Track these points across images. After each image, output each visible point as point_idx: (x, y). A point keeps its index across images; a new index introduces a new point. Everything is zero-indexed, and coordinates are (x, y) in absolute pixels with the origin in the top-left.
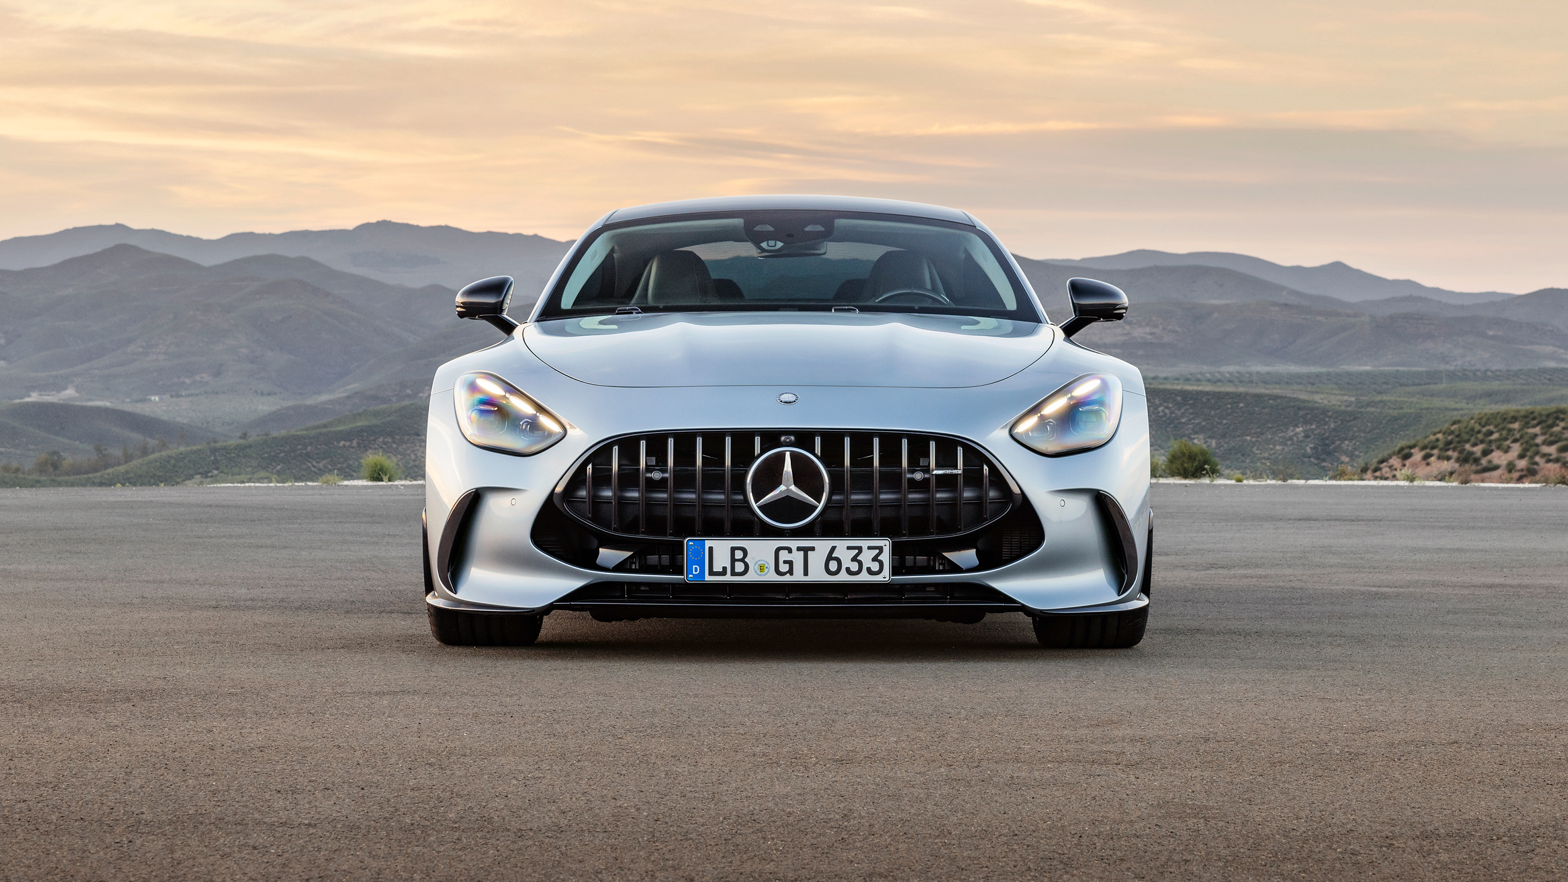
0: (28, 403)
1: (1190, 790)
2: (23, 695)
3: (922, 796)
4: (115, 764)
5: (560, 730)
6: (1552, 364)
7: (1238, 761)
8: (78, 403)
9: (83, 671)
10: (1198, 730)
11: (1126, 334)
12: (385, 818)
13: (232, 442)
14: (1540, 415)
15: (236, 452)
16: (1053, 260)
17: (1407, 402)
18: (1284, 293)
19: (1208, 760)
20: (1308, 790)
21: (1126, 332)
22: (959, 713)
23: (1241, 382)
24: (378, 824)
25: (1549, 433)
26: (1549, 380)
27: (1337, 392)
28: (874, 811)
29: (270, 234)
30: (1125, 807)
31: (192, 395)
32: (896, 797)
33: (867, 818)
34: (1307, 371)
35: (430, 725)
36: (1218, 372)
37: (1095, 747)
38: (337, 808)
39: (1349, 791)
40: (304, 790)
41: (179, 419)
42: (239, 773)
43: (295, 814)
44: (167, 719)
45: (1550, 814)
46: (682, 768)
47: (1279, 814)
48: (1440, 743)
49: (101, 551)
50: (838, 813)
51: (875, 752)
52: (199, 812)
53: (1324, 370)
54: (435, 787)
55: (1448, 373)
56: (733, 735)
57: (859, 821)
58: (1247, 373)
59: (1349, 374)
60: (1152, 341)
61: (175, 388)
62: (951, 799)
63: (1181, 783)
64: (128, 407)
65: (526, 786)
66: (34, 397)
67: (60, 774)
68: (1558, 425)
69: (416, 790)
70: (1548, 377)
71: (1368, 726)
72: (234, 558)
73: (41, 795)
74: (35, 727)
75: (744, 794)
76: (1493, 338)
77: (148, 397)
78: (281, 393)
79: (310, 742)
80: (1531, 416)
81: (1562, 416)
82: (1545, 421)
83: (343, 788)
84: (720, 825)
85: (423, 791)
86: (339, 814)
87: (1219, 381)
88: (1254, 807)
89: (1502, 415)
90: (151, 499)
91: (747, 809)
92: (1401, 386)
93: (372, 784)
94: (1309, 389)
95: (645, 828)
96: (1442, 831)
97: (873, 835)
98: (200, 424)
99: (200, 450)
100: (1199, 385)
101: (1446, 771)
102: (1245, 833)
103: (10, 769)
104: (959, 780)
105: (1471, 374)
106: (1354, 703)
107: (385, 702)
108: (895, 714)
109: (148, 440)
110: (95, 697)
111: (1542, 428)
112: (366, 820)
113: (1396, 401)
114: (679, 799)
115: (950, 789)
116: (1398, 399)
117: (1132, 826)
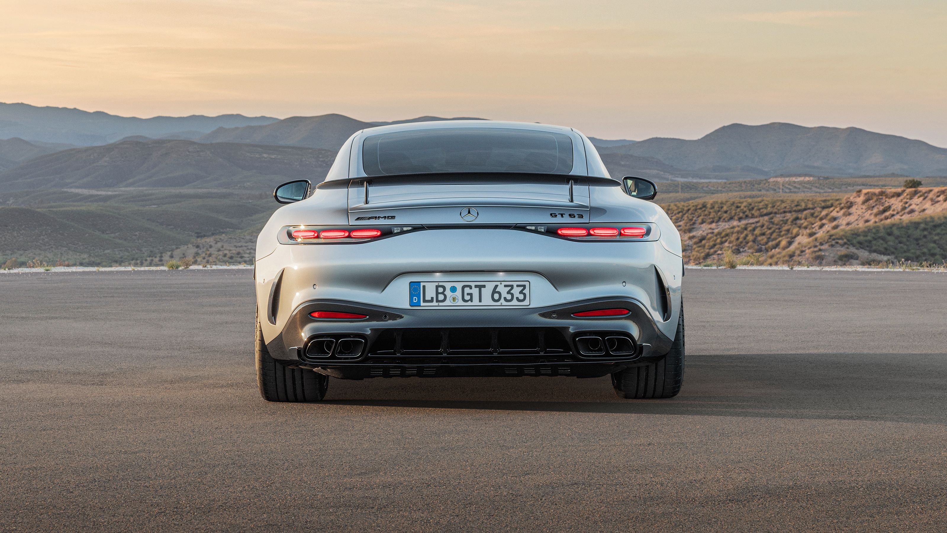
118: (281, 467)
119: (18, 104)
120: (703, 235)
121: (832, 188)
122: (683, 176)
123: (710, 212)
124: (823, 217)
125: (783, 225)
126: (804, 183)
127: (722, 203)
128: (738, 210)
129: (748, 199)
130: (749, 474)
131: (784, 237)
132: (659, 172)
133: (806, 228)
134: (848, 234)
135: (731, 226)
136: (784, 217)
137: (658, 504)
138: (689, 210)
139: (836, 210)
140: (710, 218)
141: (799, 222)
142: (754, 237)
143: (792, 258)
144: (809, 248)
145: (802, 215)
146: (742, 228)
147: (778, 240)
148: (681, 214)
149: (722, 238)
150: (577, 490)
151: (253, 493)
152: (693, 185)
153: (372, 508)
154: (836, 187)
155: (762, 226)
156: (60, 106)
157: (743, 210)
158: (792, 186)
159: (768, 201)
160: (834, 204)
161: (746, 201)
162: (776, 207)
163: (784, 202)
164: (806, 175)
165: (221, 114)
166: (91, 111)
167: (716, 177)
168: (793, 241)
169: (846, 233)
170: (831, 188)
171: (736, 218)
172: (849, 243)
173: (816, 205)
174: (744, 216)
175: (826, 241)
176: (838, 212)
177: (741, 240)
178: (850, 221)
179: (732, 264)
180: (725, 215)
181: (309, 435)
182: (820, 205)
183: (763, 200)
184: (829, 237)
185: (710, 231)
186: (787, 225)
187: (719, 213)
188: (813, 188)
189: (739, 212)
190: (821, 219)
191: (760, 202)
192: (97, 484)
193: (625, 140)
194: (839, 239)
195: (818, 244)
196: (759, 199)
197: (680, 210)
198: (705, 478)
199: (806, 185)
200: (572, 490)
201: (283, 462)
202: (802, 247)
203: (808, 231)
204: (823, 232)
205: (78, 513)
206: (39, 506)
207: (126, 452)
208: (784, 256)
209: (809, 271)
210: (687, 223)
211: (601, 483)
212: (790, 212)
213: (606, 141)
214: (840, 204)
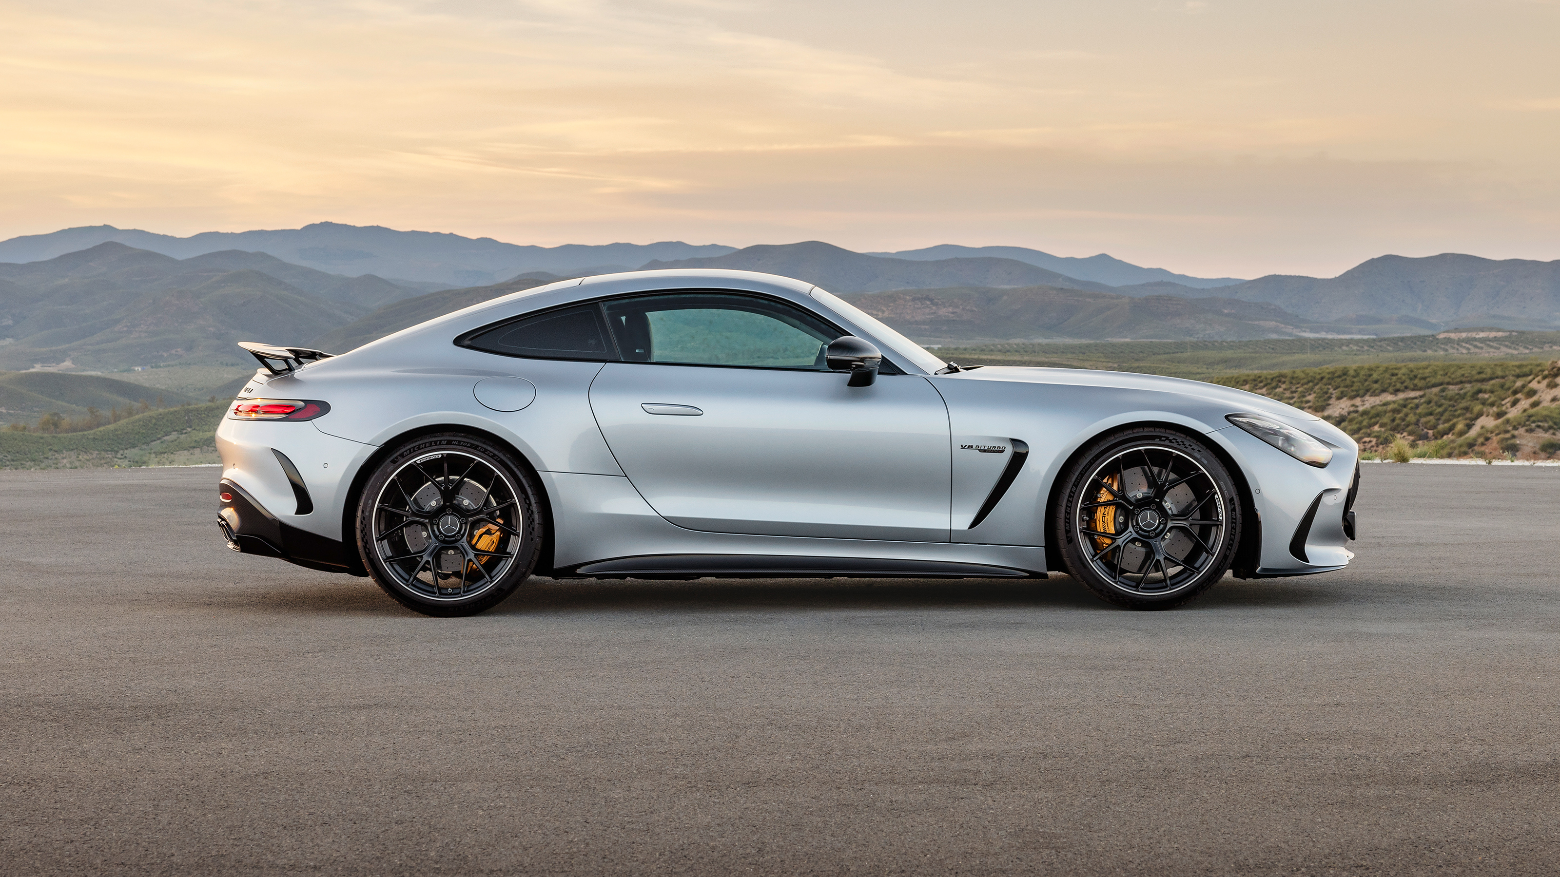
0: (32, 373)
1: (1039, 815)
2: (58, 713)
3: (820, 825)
4: (144, 796)
5: (512, 750)
6: (1274, 336)
7: (1074, 780)
8: (74, 373)
9: (106, 683)
10: (1036, 744)
11: (933, 313)
12: (378, 858)
13: (202, 405)
14: (1266, 378)
15: (206, 412)
16: (873, 253)
17: (1159, 367)
18: (1060, 279)
19: (1049, 779)
20: (1135, 813)
21: (933, 311)
22: (838, 726)
23: (1026, 352)
24: (372, 865)
25: (1273, 393)
26: (1273, 349)
27: (1103, 360)
28: (783, 844)
29: (232, 233)
30: (989, 837)
31: (169, 366)
32: (797, 826)
33: (778, 853)
34: (1079, 343)
35: (403, 744)
36: (1007, 344)
37: (954, 765)
38: (335, 847)
39: (1169, 814)
40: (306, 825)
41: (158, 386)
42: (249, 804)
43: (302, 854)
44: (183, 740)
45: (1336, 840)
46: (617, 794)
47: (1116, 843)
48: (1235, 757)
49: (108, 541)
50: (754, 847)
51: (775, 774)
52: (220, 853)
53: (1092, 342)
54: (415, 820)
55: (1192, 344)
56: (656, 754)
57: (772, 856)
58: (1031, 344)
59: (1113, 345)
60: (954, 318)
61: (154, 360)
62: (844, 828)
63: (1031, 806)
64: (116, 376)
65: (491, 817)
66: (37, 368)
67: (98, 808)
68: (1280, 387)
69: (400, 824)
70: (1272, 346)
71: (1173, 737)
72: (219, 549)
73: (85, 834)
74: (72, 750)
75: (673, 824)
76: (1227, 315)
77: (132, 368)
78: (242, 364)
79: (305, 767)
80: (1259, 380)
81: (1283, 379)
82: (1270, 384)
83: (338, 822)
84: (657, 863)
85: (405, 825)
86: (338, 854)
87: (1008, 351)
88: (1094, 834)
89: (1236, 379)
90: (145, 481)
91: (677, 844)
92: (1154, 354)
93: (363, 817)
94: (1080, 358)
95: (596, 867)
96: (1251, 861)
97: (786, 873)
98: (176, 390)
99: (176, 412)
100: (992, 355)
101: (1244, 789)
102: (1091, 866)
103: (55, 802)
104: (848, 805)
105: (1210, 345)
106: (1158, 709)
107: (363, 718)
108: (786, 728)
109: (133, 403)
110: (119, 715)
111: (1268, 389)
112: (362, 860)
113: (1150, 367)
114: (620, 831)
115: (842, 816)
116: (1152, 365)
117: (997, 859)
118: (837, 730)
119: (372, 227)
120: (1342, 415)
121: (1530, 347)
122: (1312, 330)
123: (1353, 382)
124: (1518, 390)
125: (1460, 400)
126: (1490, 341)
127: (1370, 369)
128: (1394, 378)
129: (1408, 363)
130: (1487, 747)
131: (1460, 418)
132: (1278, 324)
133: (1492, 405)
134: (1554, 415)
135: (1384, 401)
136: (1461, 389)
137: (1368, 785)
138: (1322, 378)
139: (1537, 379)
140: (1353, 391)
141: (1481, 395)
142: (1417, 417)
143: (1473, 448)
144: (1497, 434)
145: (1487, 386)
146: (1399, 405)
147: (1451, 423)
148: (1311, 384)
149: (1371, 418)
150: (1250, 764)
151: (808, 763)
152: (1327, 344)
153: (975, 785)
154: (1536, 347)
155: (1429, 402)
156: (431, 231)
157: (1400, 378)
158: (1471, 344)
159: (1438, 367)
160: (1534, 371)
161: (1405, 366)
162: (1449, 374)
163: (1460, 368)
164: (1491, 329)
165: (655, 241)
166: (474, 236)
167: (1360, 332)
168: (1474, 424)
169: (1551, 412)
170: (1528, 348)
171: (1391, 389)
172: (1555, 427)
173: (1507, 373)
174: (1402, 388)
175: (1523, 423)
176: (1539, 382)
177: (1397, 421)
178: (1557, 396)
179: (1403, 457)
180: (1376, 386)
181: (863, 687)
182: (1513, 373)
183: (1429, 365)
184: (1527, 418)
185: (1352, 409)
186: (1465, 400)
187: (1367, 383)
188: (1502, 347)
189: (1395, 382)
190: (1515, 392)
191: (1426, 368)
192: (594, 748)
193: (1229, 279)
194: (1541, 421)
195: (1510, 428)
196: (1425, 363)
197: (1310, 379)
198: (1425, 751)
199: (1492, 344)
200: (1245, 764)
201: (837, 723)
202: (1487, 431)
203: (1495, 409)
204: (1518, 411)
205: (580, 786)
206: (525, 776)
207: (620, 708)
208: (1461, 446)
209: (1514, 466)
210: (1320, 397)
211: (1282, 756)
212: (1470, 382)
213: (1202, 280)
214: (1543, 371)
